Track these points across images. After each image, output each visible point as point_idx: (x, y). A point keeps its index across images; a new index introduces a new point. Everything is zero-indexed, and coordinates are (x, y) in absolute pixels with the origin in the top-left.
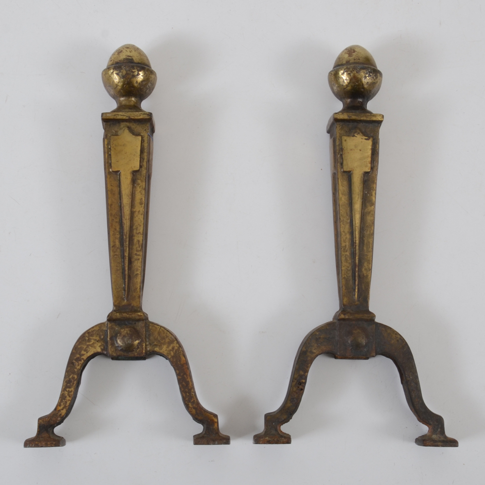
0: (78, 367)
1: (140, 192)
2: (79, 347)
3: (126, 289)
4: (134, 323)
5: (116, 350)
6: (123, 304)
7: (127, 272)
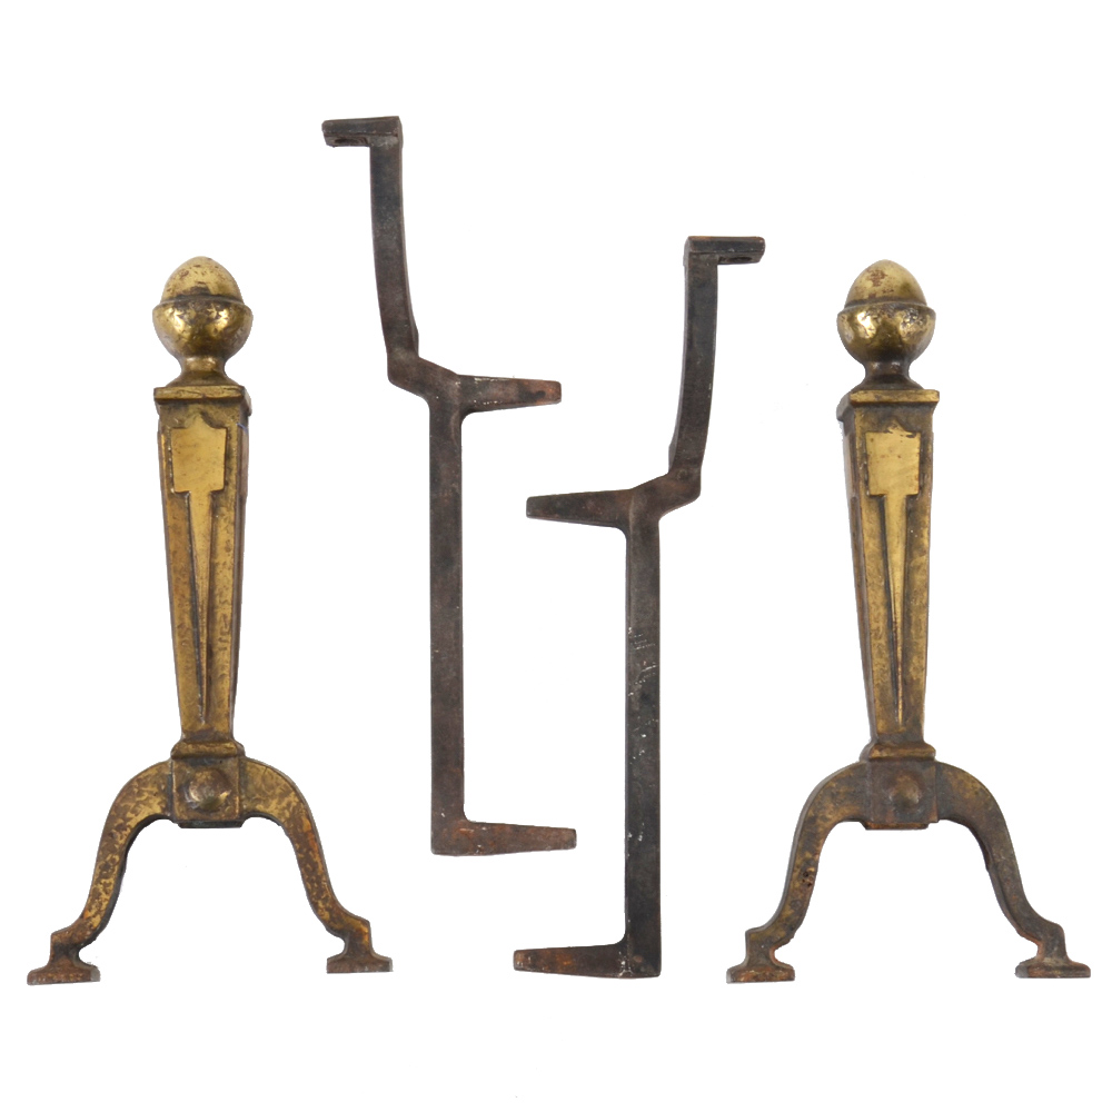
0: (122, 842)
1: (226, 528)
2: (122, 805)
3: (204, 701)
4: (218, 761)
5: (188, 810)
6: (199, 728)
7: (204, 672)
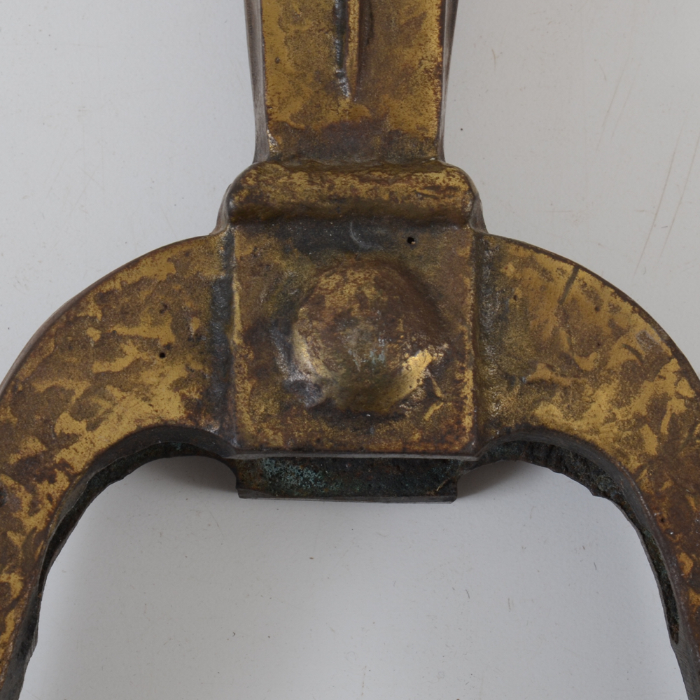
0: (35, 522)
2: (41, 387)
3: (353, 20)
4: (402, 236)
5: (285, 409)
6: (332, 117)
